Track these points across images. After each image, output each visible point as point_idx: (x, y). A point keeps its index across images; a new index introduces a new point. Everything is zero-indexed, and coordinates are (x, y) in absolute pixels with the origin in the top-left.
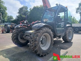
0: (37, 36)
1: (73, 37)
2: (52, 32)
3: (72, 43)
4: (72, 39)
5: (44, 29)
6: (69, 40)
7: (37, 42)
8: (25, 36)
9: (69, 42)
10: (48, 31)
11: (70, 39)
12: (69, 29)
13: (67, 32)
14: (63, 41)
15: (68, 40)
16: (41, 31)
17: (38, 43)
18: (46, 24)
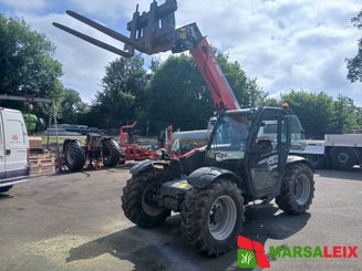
0: (202, 205)
1: (312, 196)
2: (239, 191)
3: (309, 215)
4: (309, 202)
5: (219, 185)
6: (299, 206)
7: (201, 221)
8: (161, 197)
9: (298, 214)
10: (229, 189)
11: (301, 202)
12: (297, 171)
13: (291, 182)
14: (280, 212)
15: (295, 208)
16: (212, 191)
17: (205, 223)
18: (225, 171)
